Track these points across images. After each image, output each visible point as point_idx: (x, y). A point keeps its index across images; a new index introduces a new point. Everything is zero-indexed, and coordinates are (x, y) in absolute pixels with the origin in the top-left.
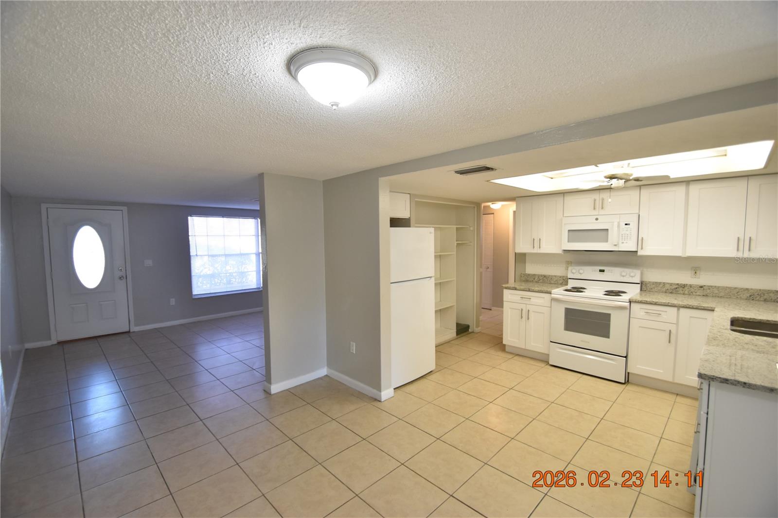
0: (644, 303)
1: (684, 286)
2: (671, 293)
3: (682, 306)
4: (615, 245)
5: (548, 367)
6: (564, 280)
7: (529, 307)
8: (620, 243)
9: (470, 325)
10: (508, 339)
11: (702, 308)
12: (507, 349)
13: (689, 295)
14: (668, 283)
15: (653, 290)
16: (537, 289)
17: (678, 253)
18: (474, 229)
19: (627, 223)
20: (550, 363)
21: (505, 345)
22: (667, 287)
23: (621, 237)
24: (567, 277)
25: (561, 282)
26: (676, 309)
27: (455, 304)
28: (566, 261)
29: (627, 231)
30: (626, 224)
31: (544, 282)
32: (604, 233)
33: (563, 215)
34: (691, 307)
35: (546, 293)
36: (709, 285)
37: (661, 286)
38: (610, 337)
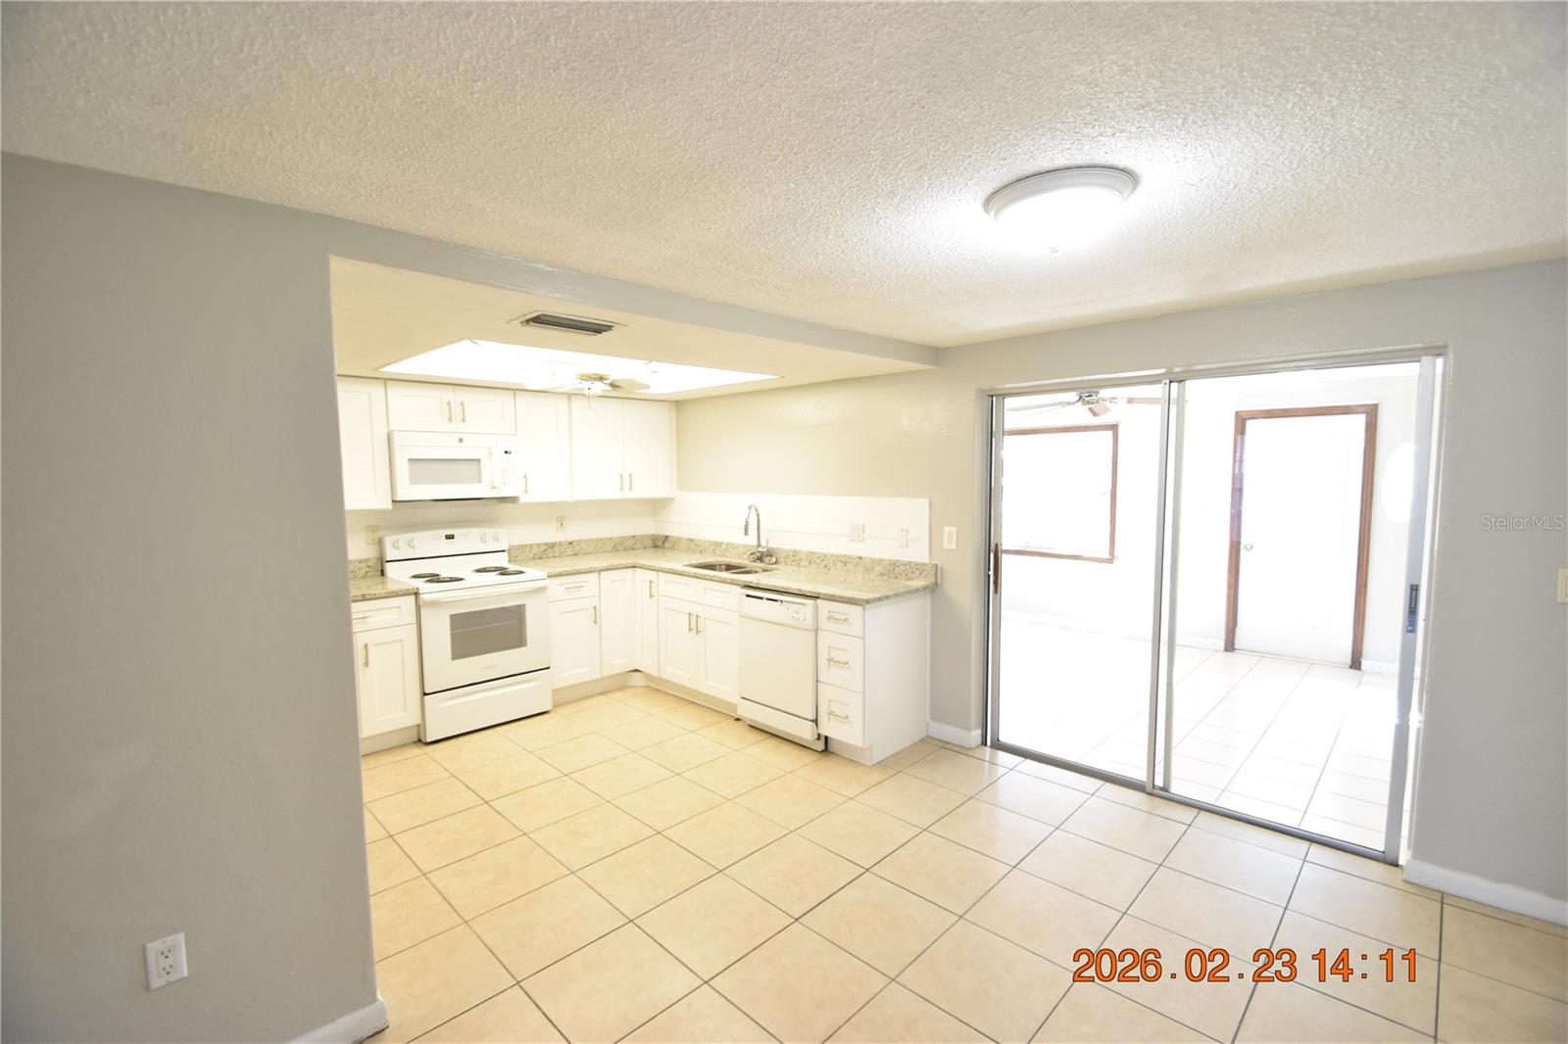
0: (564, 575)
2: (540, 558)
3: (605, 568)
5: (425, 750)
6: (369, 567)
7: (366, 637)
8: (501, 483)
11: (623, 566)
13: (559, 556)
14: (535, 545)
19: (506, 449)
22: (535, 549)
23: (500, 474)
24: (382, 558)
25: (362, 572)
26: (597, 574)
28: (367, 526)
29: (506, 462)
30: (506, 452)
32: (475, 465)
33: (389, 428)
34: (613, 567)
35: (404, 594)
36: (578, 539)
37: (528, 550)
38: (528, 644)
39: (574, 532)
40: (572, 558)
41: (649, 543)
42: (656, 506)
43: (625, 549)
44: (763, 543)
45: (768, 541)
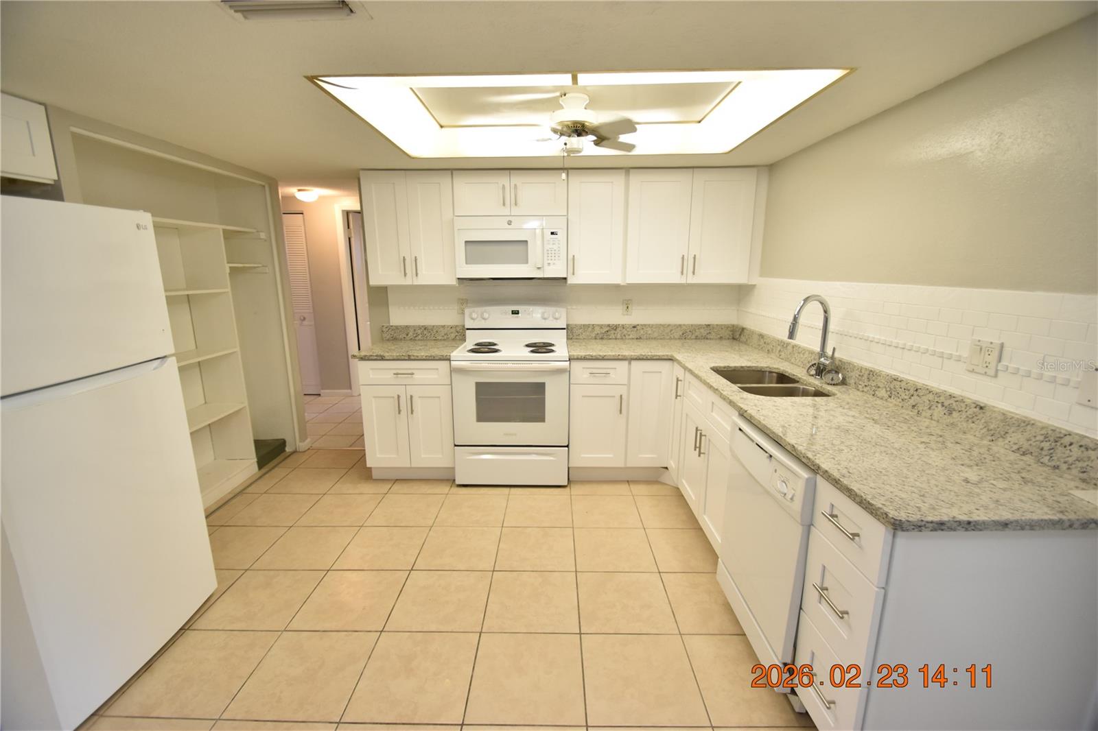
0: (589, 359)
1: (615, 327)
2: (602, 338)
3: (635, 357)
4: (539, 268)
5: (455, 490)
6: (457, 332)
7: (411, 390)
8: (546, 264)
9: (287, 439)
10: (377, 457)
11: (658, 358)
12: (375, 475)
14: (598, 325)
15: (581, 337)
16: (423, 354)
17: (617, 280)
18: (270, 237)
19: (553, 231)
20: (458, 482)
21: (371, 468)
22: (597, 330)
23: (546, 255)
24: (464, 326)
25: (453, 336)
26: (626, 363)
27: (246, 404)
28: (459, 299)
29: (553, 244)
30: (552, 233)
31: (425, 339)
32: (520, 247)
33: (454, 214)
34: (645, 358)
35: (440, 360)
36: (643, 323)
37: (590, 329)
38: (546, 420)
39: (640, 316)
40: (635, 341)
41: (727, 333)
42: (740, 293)
43: (697, 338)
44: (829, 352)
45: (834, 349)
